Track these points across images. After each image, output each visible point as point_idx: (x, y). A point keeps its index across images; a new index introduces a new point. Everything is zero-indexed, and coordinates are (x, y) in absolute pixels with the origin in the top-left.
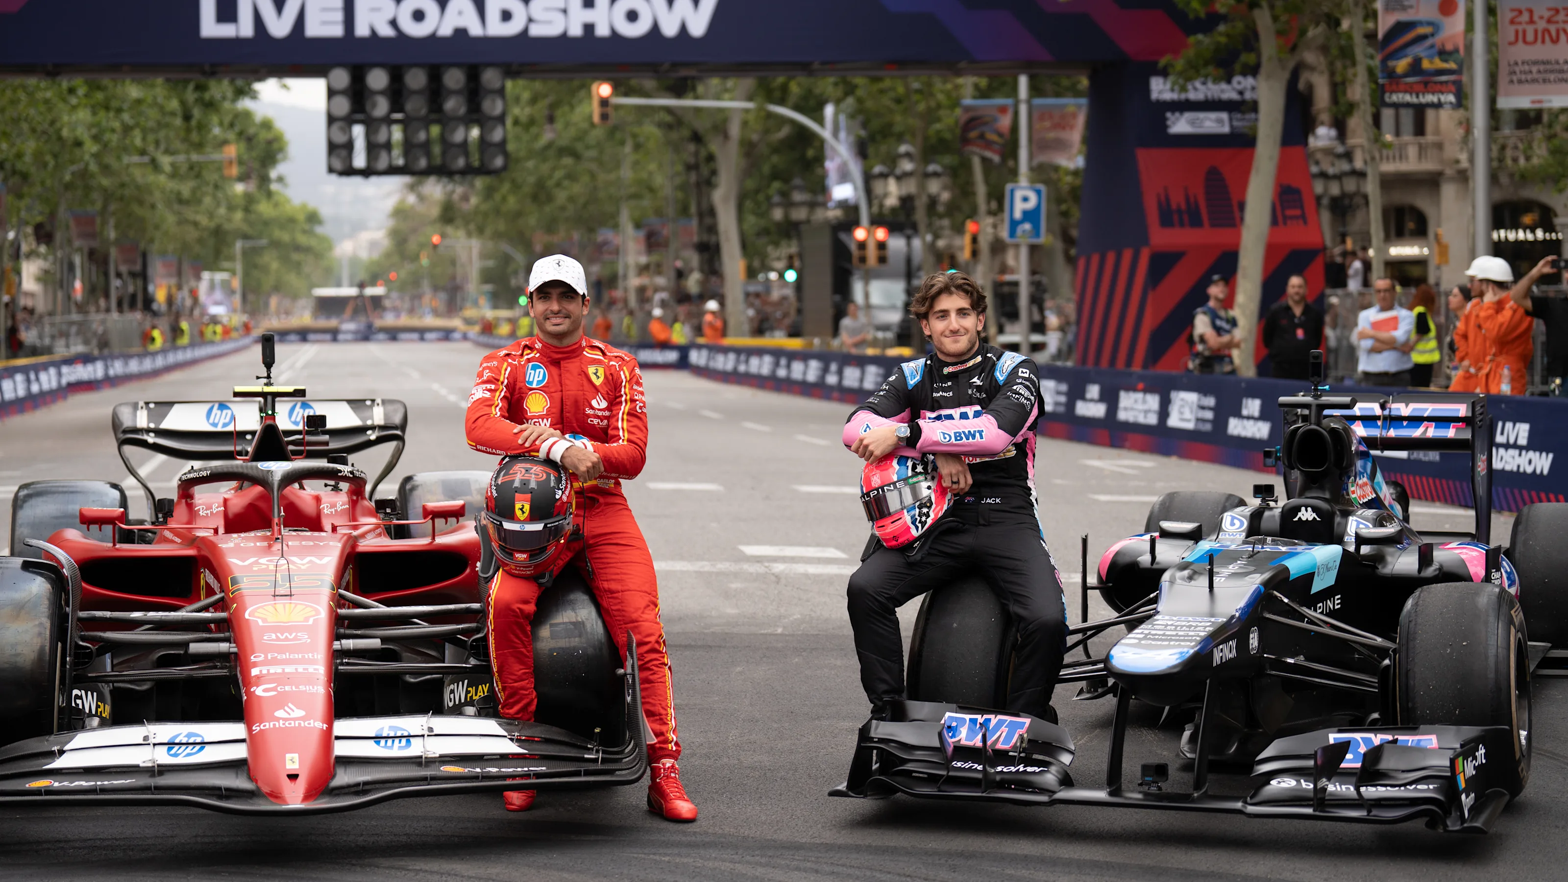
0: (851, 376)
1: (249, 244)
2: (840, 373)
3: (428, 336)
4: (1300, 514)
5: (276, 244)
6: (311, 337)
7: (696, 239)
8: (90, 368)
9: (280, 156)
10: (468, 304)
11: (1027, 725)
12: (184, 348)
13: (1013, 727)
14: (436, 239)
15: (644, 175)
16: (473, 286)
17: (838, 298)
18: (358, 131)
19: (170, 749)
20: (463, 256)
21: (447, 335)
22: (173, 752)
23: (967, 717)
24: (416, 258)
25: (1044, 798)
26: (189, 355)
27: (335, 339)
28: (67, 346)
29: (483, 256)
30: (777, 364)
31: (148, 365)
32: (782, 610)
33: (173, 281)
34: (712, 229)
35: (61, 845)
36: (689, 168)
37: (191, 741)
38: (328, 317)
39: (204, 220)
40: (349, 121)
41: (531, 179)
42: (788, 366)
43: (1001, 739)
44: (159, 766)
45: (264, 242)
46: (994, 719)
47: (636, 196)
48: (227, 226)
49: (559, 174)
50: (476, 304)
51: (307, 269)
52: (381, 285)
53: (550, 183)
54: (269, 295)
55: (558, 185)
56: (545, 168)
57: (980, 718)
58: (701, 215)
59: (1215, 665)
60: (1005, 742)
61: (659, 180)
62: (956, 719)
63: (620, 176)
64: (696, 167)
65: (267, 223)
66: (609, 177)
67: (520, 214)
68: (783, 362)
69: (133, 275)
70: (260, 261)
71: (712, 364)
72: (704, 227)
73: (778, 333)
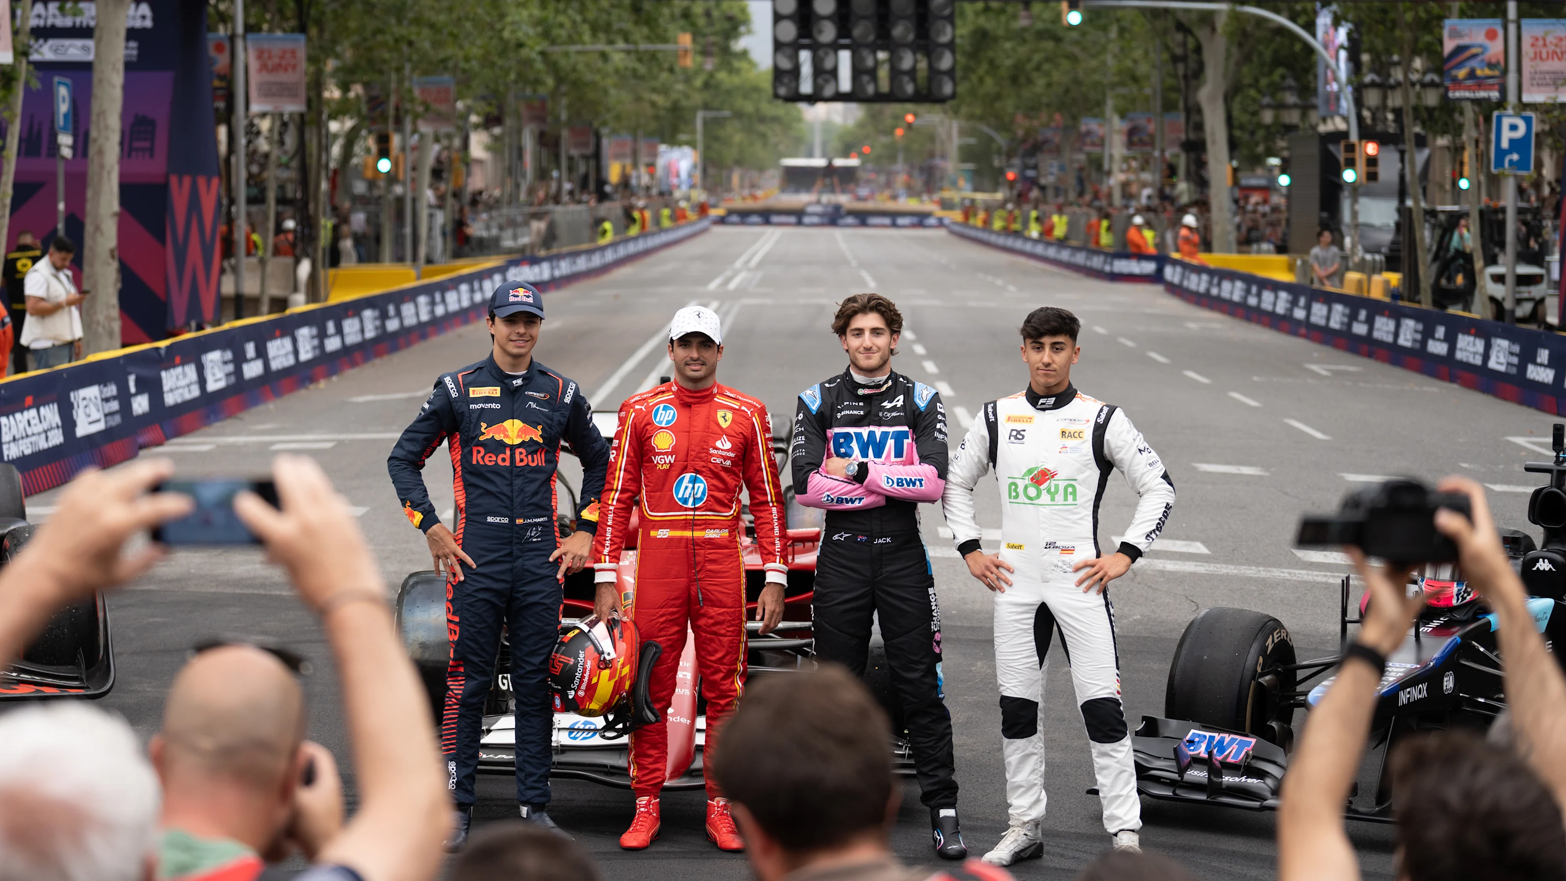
0: (1319, 311)
1: (711, 114)
2: (1308, 308)
3: (901, 221)
4: (1538, 565)
5: (739, 115)
6: (775, 219)
7: (1183, 136)
8: (536, 269)
9: (742, 29)
10: (946, 184)
11: (1253, 744)
12: (635, 239)
13: (1241, 745)
14: (910, 118)
15: (1129, 63)
16: (951, 165)
17: (1325, 215)
18: (805, 56)
19: (570, 733)
20: (942, 131)
21: (920, 219)
22: (573, 735)
23: (1208, 734)
24: (890, 132)
25: (1257, 804)
26: (641, 245)
27: (799, 223)
28: (515, 237)
29: (962, 133)
30: (1248, 292)
31: (597, 261)
32: (1126, 610)
33: (628, 162)
34: (1199, 127)
35: (488, 803)
36: (1175, 59)
37: (587, 727)
38: (797, 191)
39: (660, 100)
40: (796, 47)
41: (1008, 62)
42: (1259, 295)
43: (1232, 754)
44: (562, 746)
45: (726, 113)
46: (1227, 738)
47: (1122, 84)
48: (684, 103)
49: (1037, 57)
50: (954, 185)
51: (773, 140)
52: (854, 157)
53: (1029, 66)
54: (730, 170)
55: (1038, 68)
56: (1023, 50)
57: (1217, 736)
58: (1188, 111)
59: (1400, 704)
60: (1235, 756)
61: (1143, 68)
62: (1199, 735)
63: (1104, 63)
64: (1184, 59)
65: (729, 92)
66: (1094, 63)
67: (998, 97)
68: (1254, 289)
69: (585, 157)
70: (722, 133)
71: (1185, 283)
72: (1191, 125)
73: (1265, 246)
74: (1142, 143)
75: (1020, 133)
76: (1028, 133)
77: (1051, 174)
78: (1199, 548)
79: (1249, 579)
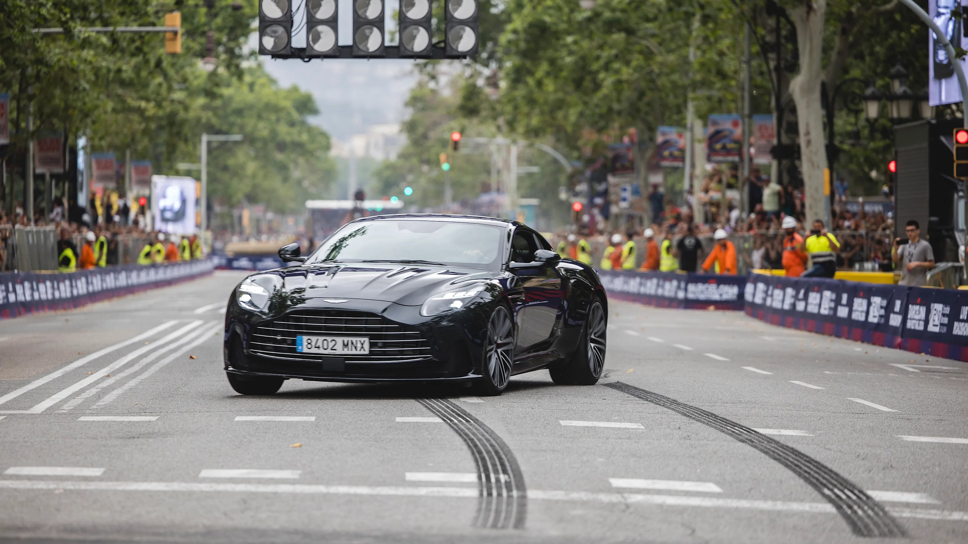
0: (916, 315)
1: (217, 138)
2: (904, 312)
5: (251, 139)
7: (774, 141)
14: (456, 135)
15: (712, 55)
20: (498, 160)
34: (793, 129)
39: (151, 109)
41: (571, 60)
42: (850, 304)
45: (236, 137)
47: (705, 84)
48: (182, 114)
49: (606, 54)
51: (296, 174)
53: (595, 65)
54: (241, 206)
55: (606, 67)
56: (589, 45)
58: (780, 110)
63: (685, 61)
64: (776, 47)
65: (239, 112)
66: (672, 58)
67: (560, 105)
68: (845, 298)
69: (57, 178)
70: (231, 162)
71: (769, 302)
72: (784, 124)
73: (868, 265)
74: (726, 151)
75: (588, 151)
76: (596, 147)
77: (624, 199)
78: (712, 488)
79: (762, 512)
